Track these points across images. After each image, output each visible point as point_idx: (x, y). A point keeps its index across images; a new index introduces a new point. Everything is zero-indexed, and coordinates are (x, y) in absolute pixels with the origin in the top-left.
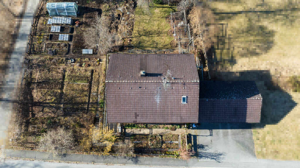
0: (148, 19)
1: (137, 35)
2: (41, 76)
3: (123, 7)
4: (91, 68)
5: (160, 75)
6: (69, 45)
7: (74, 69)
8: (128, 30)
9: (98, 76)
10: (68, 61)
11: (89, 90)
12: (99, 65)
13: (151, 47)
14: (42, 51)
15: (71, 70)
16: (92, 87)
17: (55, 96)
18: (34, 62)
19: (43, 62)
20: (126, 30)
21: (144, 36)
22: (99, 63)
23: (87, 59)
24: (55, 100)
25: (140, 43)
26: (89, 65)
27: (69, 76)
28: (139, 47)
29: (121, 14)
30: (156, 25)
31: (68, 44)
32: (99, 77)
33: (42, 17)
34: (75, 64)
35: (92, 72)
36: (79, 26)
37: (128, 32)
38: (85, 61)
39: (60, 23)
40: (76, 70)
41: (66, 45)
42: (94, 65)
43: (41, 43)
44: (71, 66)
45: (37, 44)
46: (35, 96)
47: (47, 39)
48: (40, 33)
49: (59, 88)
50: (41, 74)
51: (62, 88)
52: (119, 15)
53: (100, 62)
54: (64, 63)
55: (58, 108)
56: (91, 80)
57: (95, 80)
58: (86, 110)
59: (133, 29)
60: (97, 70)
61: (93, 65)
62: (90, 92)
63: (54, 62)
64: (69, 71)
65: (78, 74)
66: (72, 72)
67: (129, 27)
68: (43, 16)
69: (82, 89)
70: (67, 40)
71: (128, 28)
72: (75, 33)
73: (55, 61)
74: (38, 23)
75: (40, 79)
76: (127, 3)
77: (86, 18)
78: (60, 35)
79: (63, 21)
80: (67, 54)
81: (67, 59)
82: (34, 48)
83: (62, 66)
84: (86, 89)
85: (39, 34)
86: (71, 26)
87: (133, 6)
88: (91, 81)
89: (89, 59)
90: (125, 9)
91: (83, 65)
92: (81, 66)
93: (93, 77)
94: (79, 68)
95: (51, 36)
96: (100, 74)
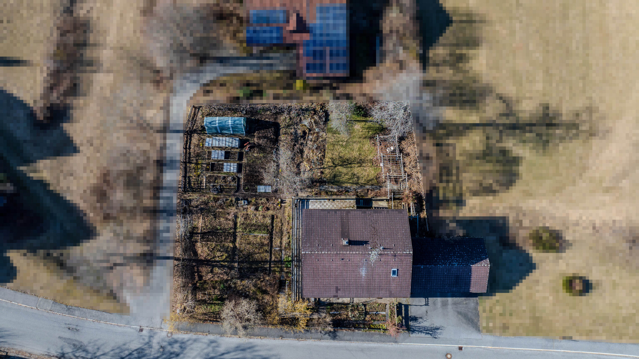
0: (346, 140)
1: (330, 164)
2: (205, 225)
3: (309, 120)
4: (270, 212)
5: (366, 242)
6: (239, 179)
7: (248, 214)
8: (318, 157)
9: (280, 225)
10: (239, 202)
11: (270, 243)
12: (281, 208)
13: (350, 183)
14: (202, 187)
15: (245, 216)
16: (273, 239)
17: (227, 252)
18: (194, 203)
19: (206, 203)
20: (315, 158)
21: (341, 166)
22: (281, 206)
23: (264, 200)
24: (226, 257)
25: (335, 176)
26: (268, 209)
27: (243, 224)
28: (334, 182)
29: (307, 131)
30: (356, 150)
31: (237, 176)
32: (282, 225)
33: (195, 134)
34: (249, 206)
35: (273, 217)
36: (250, 150)
37: (317, 160)
38: (262, 203)
39: (224, 145)
40: (252, 216)
41: (234, 179)
42: (274, 209)
43: (199, 176)
44: (243, 210)
45: (194, 176)
46: (199, 252)
47: (207, 170)
48: (197, 160)
49: (231, 240)
50: (205, 222)
51: (234, 242)
52: (304, 133)
53: (282, 204)
54: (233, 205)
55: (232, 268)
56: (271, 229)
57: (277, 230)
58: (267, 270)
59: (325, 155)
60: (279, 215)
61: (272, 208)
62: (272, 246)
63: (221, 205)
64: (242, 217)
65: (254, 222)
66: (245, 219)
67: (320, 153)
68: (197, 133)
69: (261, 243)
70: (235, 171)
71: (318, 154)
72: (245, 161)
73: (223, 203)
74: (190, 143)
75: (204, 229)
76: (315, 114)
77: (259, 138)
78: (225, 164)
79: (227, 143)
80: (236, 192)
81: (237, 199)
82: (190, 183)
83: (233, 210)
84: (266, 242)
85: (195, 161)
86: (238, 150)
87: (324, 119)
88: (272, 231)
89: (268, 200)
90: (312, 123)
91: (260, 209)
92: (257, 209)
93: (274, 225)
94: (255, 212)
95: (213, 165)
96: (283, 221)
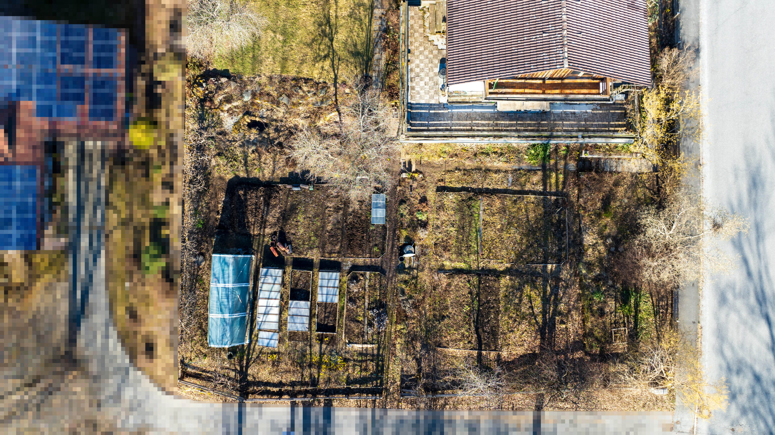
0: (273, 35)
1: (327, 64)
3: (224, 116)
4: (431, 195)
6: (355, 267)
7: (435, 244)
8: (309, 92)
9: (457, 174)
10: (407, 266)
11: (500, 195)
12: (421, 173)
13: (370, 21)
14: (375, 352)
15: (440, 249)
16: (490, 187)
17: (520, 289)
19: (411, 338)
20: (311, 99)
21: (332, 40)
22: (417, 171)
23: (404, 210)
24: (534, 287)
25: (356, 54)
26: (424, 200)
27: (459, 254)
28: (368, 56)
29: (248, 120)
30: (295, 12)
31: (348, 273)
32: (460, 170)
34: (417, 243)
35: (441, 189)
37: (315, 94)
38: (411, 213)
39: (276, 303)
40: (440, 236)
41: (354, 279)
42: (422, 186)
43: (346, 360)
44: (425, 254)
45: (347, 370)
46: (520, 351)
47: (333, 341)
48: (310, 366)
49: (495, 281)
50: (455, 340)
51: (497, 274)
52: (252, 125)
53: (414, 169)
54: (416, 278)
55: (556, 276)
56: (469, 192)
57: (469, 179)
58: (556, 200)
59: (304, 79)
60: (438, 176)
61: (421, 191)
62: (506, 191)
63: (415, 307)
64: (441, 256)
65: (452, 229)
66: (446, 249)
67: (300, 88)
68: (247, 367)
69: (500, 213)
70: (335, 275)
71: (301, 93)
72: (315, 255)
73: (410, 301)
74: (268, 384)
75: (469, 342)
76: (211, 101)
78: (320, 299)
79: (273, 295)
81: (401, 269)
82: (363, 381)
84: (498, 203)
85: (314, 371)
86: (289, 269)
87: (224, 80)
88: (473, 190)
89: (402, 202)
90: (230, 109)
91: (423, 218)
92: (424, 225)
93: (459, 186)
94: (430, 228)
95: (321, 327)
96: (450, 169)
